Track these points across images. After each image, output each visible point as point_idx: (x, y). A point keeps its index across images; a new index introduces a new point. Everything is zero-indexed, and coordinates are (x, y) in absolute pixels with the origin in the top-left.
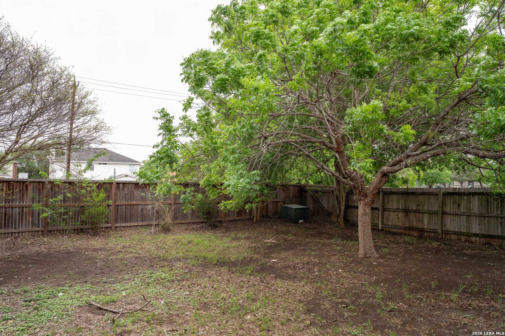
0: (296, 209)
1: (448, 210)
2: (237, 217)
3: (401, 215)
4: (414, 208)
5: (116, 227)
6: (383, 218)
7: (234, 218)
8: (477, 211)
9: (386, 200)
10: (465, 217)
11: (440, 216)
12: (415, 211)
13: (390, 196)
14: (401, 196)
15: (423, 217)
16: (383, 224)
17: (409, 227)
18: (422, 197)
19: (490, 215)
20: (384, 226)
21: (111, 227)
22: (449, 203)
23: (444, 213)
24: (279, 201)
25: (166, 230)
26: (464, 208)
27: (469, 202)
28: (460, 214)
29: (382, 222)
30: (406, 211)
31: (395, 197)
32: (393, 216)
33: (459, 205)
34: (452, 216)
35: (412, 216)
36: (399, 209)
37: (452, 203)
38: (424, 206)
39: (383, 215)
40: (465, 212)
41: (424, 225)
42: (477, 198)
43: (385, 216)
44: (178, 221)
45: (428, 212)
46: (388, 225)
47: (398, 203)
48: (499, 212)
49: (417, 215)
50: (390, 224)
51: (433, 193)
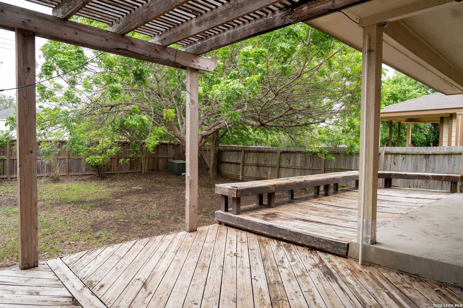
0: (178, 164)
1: (283, 164)
2: (129, 170)
3: (254, 168)
4: (263, 163)
5: (11, 178)
6: (243, 171)
7: (126, 171)
8: (299, 165)
9: (246, 157)
10: (292, 169)
11: (277, 169)
12: (263, 166)
13: (248, 153)
14: (255, 153)
15: (268, 170)
16: (243, 176)
17: (259, 178)
18: (268, 155)
19: (306, 168)
20: (243, 177)
21: (7, 178)
22: (284, 159)
23: (280, 167)
24: (169, 157)
25: (56, 180)
26: (292, 162)
27: (295, 158)
28: (289, 167)
29: (242, 174)
30: (258, 166)
31: (251, 154)
32: (249, 169)
33: (289, 161)
34: (285, 169)
35: (261, 168)
36: (253, 164)
37: (285, 159)
38: (269, 161)
39: (243, 169)
40: (293, 165)
41: (268, 176)
42: (300, 155)
43: (245, 169)
44: (72, 174)
45: (270, 166)
46: (246, 177)
47: (253, 159)
48: (311, 166)
49: (264, 168)
50: (247, 175)
51: (275, 151)
